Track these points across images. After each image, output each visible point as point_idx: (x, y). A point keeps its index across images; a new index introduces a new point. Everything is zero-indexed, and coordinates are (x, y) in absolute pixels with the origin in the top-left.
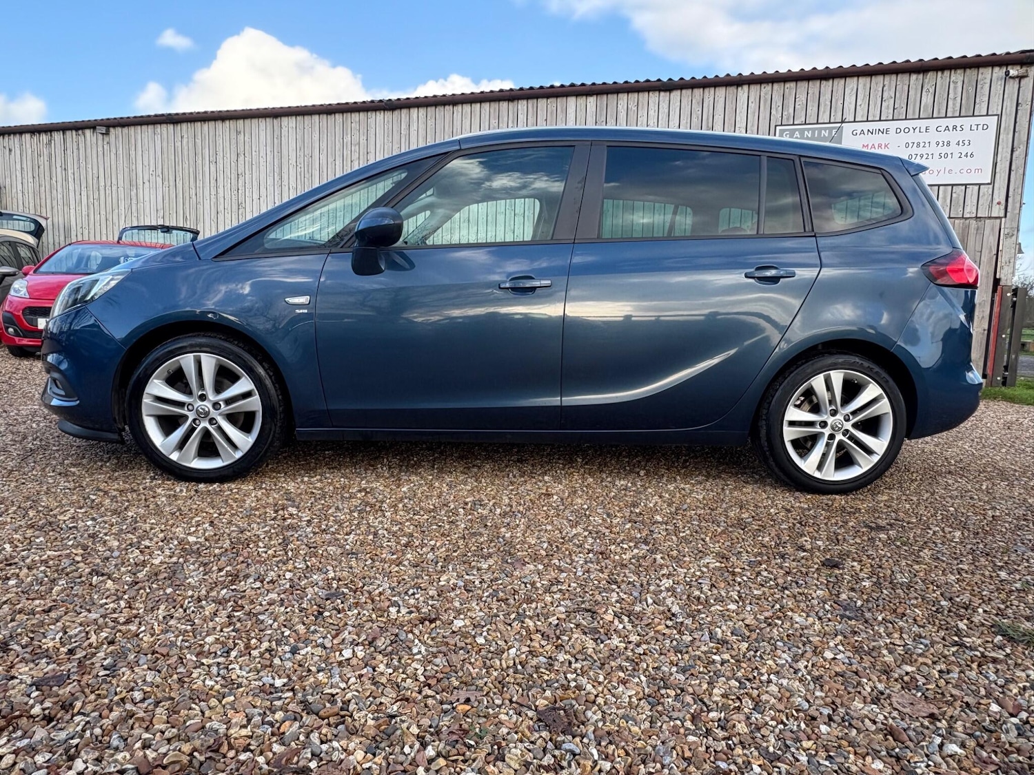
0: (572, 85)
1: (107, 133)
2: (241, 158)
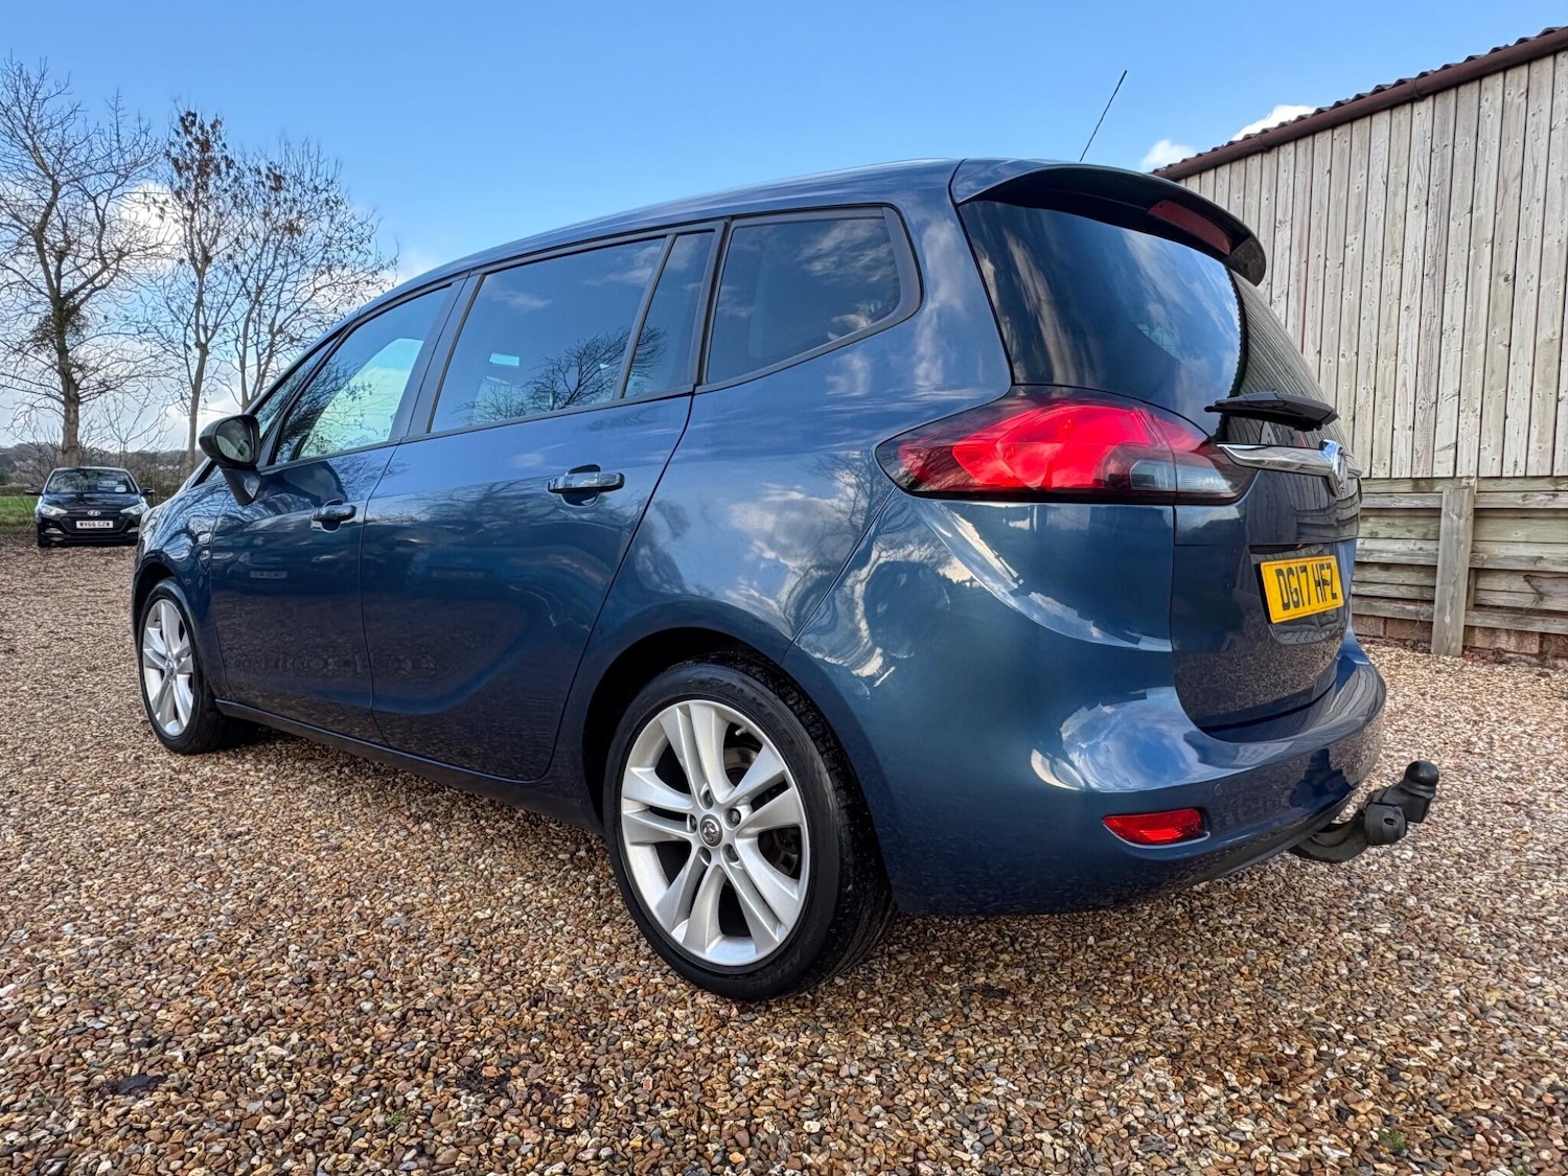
0: (1379, 89)
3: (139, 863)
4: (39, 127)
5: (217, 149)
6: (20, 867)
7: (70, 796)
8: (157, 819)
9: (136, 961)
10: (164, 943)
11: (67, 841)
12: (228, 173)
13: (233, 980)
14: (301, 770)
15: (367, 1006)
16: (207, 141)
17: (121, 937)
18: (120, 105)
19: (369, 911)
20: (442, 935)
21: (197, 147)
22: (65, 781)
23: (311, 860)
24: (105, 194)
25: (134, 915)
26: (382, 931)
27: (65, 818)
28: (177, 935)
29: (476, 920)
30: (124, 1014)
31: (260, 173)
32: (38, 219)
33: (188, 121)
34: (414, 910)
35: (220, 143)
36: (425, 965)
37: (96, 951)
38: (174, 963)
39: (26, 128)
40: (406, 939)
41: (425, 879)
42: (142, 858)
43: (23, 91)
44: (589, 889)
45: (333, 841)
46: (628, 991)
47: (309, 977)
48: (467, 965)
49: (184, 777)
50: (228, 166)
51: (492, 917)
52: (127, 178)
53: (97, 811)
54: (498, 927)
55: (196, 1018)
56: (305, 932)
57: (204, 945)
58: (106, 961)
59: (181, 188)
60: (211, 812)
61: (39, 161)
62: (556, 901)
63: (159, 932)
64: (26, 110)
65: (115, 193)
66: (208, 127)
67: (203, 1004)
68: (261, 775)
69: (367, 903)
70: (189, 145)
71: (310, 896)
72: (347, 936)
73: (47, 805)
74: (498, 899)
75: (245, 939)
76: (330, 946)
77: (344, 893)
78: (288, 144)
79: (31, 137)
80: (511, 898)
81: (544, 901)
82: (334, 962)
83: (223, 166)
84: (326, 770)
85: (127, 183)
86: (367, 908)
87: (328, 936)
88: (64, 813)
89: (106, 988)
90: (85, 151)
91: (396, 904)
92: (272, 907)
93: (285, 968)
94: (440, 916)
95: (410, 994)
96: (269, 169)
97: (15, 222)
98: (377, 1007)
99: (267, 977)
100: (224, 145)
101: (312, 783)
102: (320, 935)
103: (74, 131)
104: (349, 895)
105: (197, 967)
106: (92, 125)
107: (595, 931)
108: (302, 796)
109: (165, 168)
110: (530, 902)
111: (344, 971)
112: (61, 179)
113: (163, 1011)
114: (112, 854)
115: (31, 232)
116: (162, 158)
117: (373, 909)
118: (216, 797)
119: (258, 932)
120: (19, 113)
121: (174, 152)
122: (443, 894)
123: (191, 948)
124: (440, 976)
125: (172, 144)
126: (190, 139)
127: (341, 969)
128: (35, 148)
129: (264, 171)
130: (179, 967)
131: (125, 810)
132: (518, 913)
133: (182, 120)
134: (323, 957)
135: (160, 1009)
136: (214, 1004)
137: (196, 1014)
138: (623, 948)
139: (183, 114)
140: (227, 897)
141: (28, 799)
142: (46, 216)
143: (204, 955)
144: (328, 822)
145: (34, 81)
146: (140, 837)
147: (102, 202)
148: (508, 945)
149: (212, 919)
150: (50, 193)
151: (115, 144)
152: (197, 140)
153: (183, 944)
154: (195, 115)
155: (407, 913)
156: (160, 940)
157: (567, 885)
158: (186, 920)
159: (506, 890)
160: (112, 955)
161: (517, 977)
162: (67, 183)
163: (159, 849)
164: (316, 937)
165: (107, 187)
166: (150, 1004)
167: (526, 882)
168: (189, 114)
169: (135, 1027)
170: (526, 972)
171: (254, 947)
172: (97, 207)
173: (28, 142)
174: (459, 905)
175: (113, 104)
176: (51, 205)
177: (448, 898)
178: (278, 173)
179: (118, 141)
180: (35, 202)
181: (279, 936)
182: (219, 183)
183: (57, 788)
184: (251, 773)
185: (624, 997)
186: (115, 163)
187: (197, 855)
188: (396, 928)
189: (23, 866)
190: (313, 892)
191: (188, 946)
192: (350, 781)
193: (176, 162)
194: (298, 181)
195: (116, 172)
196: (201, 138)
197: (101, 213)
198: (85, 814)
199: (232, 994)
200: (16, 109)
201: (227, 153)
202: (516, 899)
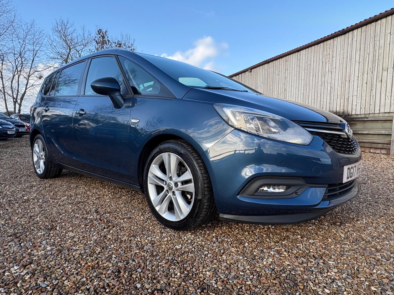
1: (251, 72)
2: (287, 71)
3: (70, 220)
4: (67, 35)
5: (106, 38)
6: (37, 219)
7: (56, 196)
8: (78, 205)
9: (62, 257)
10: (72, 251)
11: (52, 211)
12: (108, 44)
13: (92, 269)
14: (121, 192)
15: (139, 286)
16: (104, 36)
17: (59, 247)
18: (85, 28)
19: (140, 243)
20: (165, 254)
21: (101, 38)
22: (56, 192)
23: (122, 222)
24: (81, 50)
25: (65, 239)
26: (144, 251)
27: (53, 203)
28: (77, 248)
29: (176, 249)
30: (54, 281)
31: (116, 43)
32: (66, 57)
33: (100, 31)
34: (155, 243)
35: (107, 36)
36: (159, 267)
37: (50, 252)
38: (74, 259)
39: (64, 35)
40: (152, 255)
41: (158, 231)
42: (72, 218)
43: (63, 27)
44: (214, 239)
45: (129, 215)
46: (239, 287)
47: (118, 269)
48: (175, 269)
49: (88, 193)
50: (109, 42)
51: (181, 248)
52: (86, 46)
53: (62, 202)
54: (184, 253)
55: (78, 285)
56: (118, 250)
57: (85, 253)
58: (52, 257)
59: (98, 48)
60: (94, 204)
61: (66, 43)
62: (203, 243)
63: (72, 246)
64: (64, 31)
65: (83, 50)
66: (104, 33)
67: (81, 279)
68: (109, 193)
69: (139, 239)
70: (100, 37)
71: (121, 235)
72: (132, 253)
73: (49, 199)
74: (183, 241)
75: (98, 251)
76: (127, 257)
77: (132, 235)
78: (123, 36)
79: (65, 38)
80: (187, 241)
81: (199, 243)
82: (127, 264)
83: (107, 42)
84: (127, 192)
85: (86, 47)
86: (139, 242)
87: (126, 252)
88: (53, 202)
89: (50, 268)
90: (76, 40)
91: (148, 240)
92: (108, 239)
93: (110, 265)
94: (164, 246)
95: (154, 281)
96: (118, 42)
97: (61, 58)
98: (143, 286)
99: (104, 268)
100: (108, 37)
101: (123, 196)
102: (123, 251)
103: (74, 35)
104: (133, 236)
105: (81, 262)
106: (78, 33)
107: (220, 257)
108: (120, 200)
109: (94, 43)
110: (194, 243)
111: (131, 268)
112: (71, 47)
113: (67, 281)
114: (63, 216)
115: (65, 60)
116: (94, 41)
117: (141, 242)
118: (96, 199)
119: (103, 248)
120: (62, 32)
121: (96, 39)
122: (164, 237)
123: (80, 254)
124: (165, 273)
125: (96, 37)
126: (100, 36)
127: (130, 267)
128: (66, 40)
129: (117, 43)
130: (75, 261)
131: (70, 202)
132: (191, 247)
133: (98, 31)
134: (124, 261)
135: (66, 280)
136: (85, 279)
137: (78, 283)
138: (232, 266)
139: (98, 30)
140: (94, 234)
141: (45, 197)
142: (68, 56)
143: (84, 257)
144: (127, 209)
145: (66, 24)
146: (72, 211)
147: (80, 52)
148: (189, 261)
149: (89, 242)
150: (69, 51)
151: (83, 38)
152: (101, 36)
153: (78, 252)
154: (101, 30)
155: (153, 244)
156: (72, 249)
157: (206, 236)
158: (81, 242)
159: (185, 237)
160: (55, 255)
161: (194, 276)
162: (73, 48)
163: (77, 215)
164: (122, 252)
165: (81, 49)
166: (63, 277)
167: (192, 235)
168: (100, 30)
169: (56, 287)
170: (197, 274)
171: (101, 255)
172: (79, 54)
173: (64, 39)
174: (170, 242)
175: (83, 28)
176: (69, 53)
177: (166, 239)
178: (120, 43)
179: (84, 37)
180: (66, 53)
181: (110, 251)
182: (106, 46)
183: (53, 194)
184: (107, 192)
185: (237, 290)
186: (83, 43)
187: (88, 218)
188: (149, 250)
189: (38, 219)
190: (122, 234)
191: (80, 252)
192: (134, 196)
193: (96, 41)
194: (125, 45)
195: (83, 45)
196: (102, 35)
197: (80, 55)
198: (59, 203)
199: (91, 276)
200: (62, 31)
201: (108, 39)
202: (189, 241)
